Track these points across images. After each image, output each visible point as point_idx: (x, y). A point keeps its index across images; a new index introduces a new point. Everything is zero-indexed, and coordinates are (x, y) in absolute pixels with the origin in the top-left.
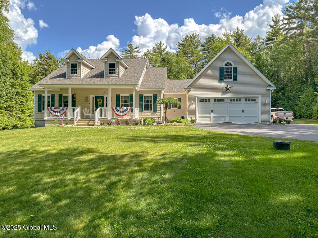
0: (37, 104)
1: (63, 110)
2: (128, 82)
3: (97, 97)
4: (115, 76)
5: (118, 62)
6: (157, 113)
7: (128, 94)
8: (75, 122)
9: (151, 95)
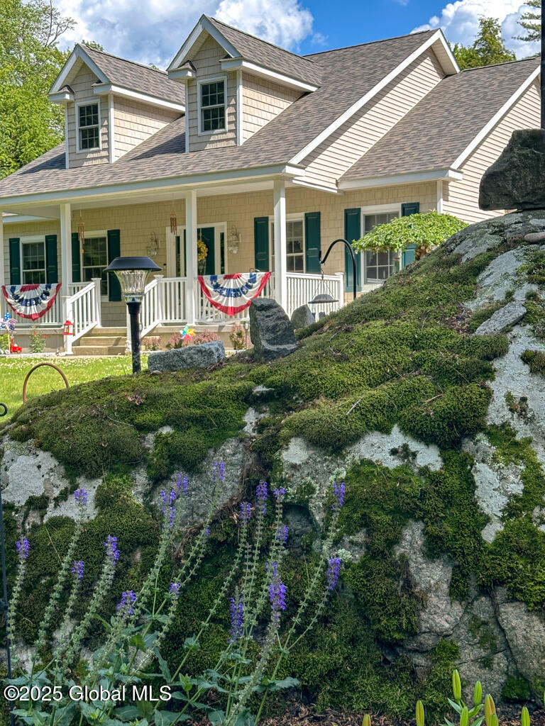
7: (300, 212)
8: (70, 340)
9: (396, 207)
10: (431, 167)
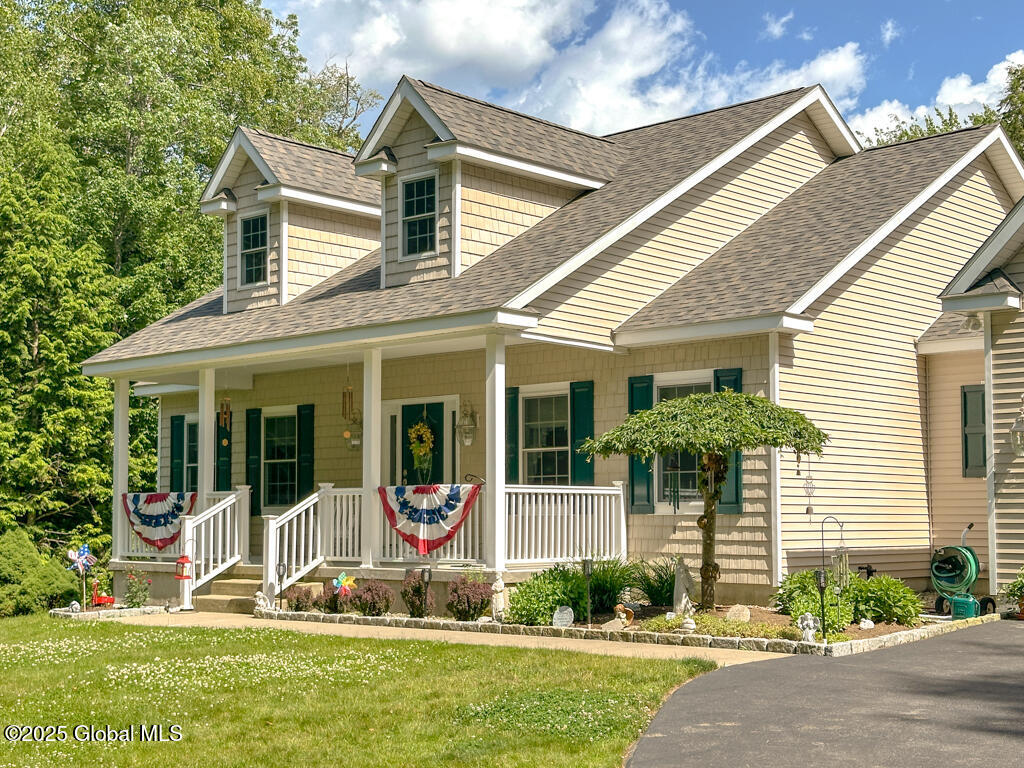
1: (180, 508)
3: (411, 415)
5: (446, 168)
7: (564, 380)
8: (188, 587)
9: (705, 375)
10: (757, 310)
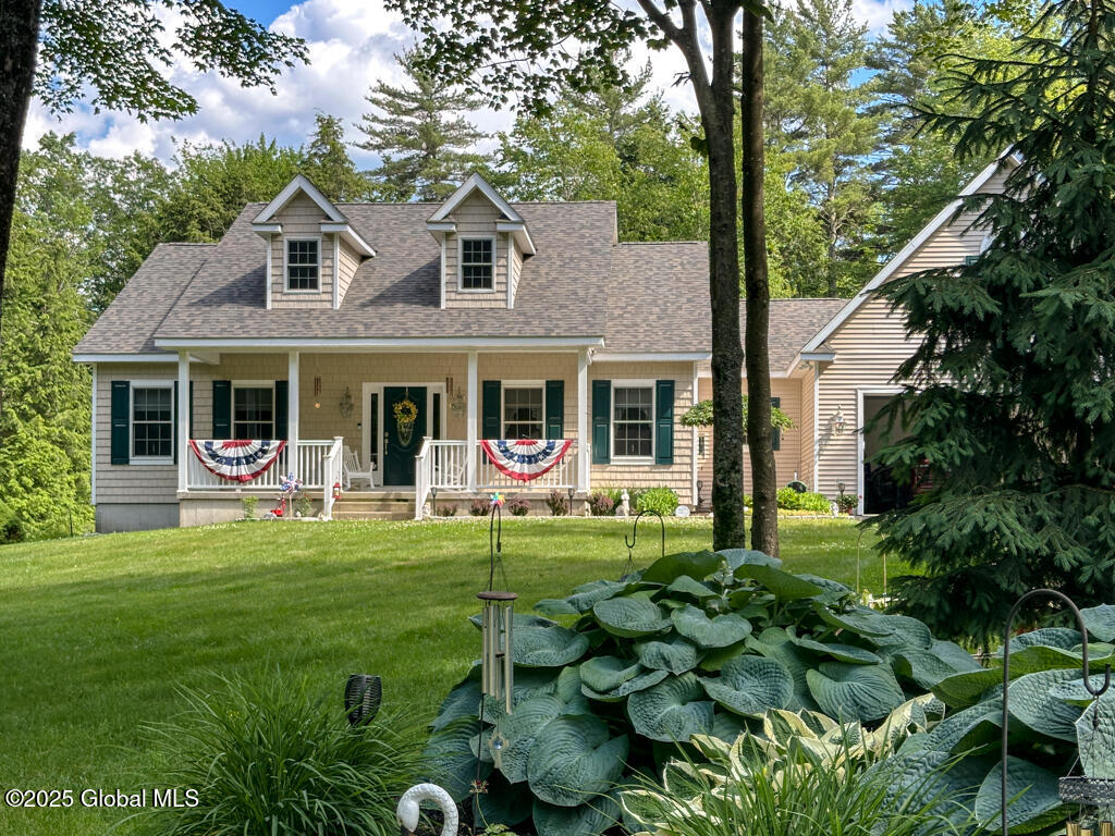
0: (109, 427)
1: (264, 452)
2: (557, 326)
3: (393, 395)
4: (488, 297)
5: (503, 236)
6: (675, 468)
7: (541, 378)
9: (651, 383)
